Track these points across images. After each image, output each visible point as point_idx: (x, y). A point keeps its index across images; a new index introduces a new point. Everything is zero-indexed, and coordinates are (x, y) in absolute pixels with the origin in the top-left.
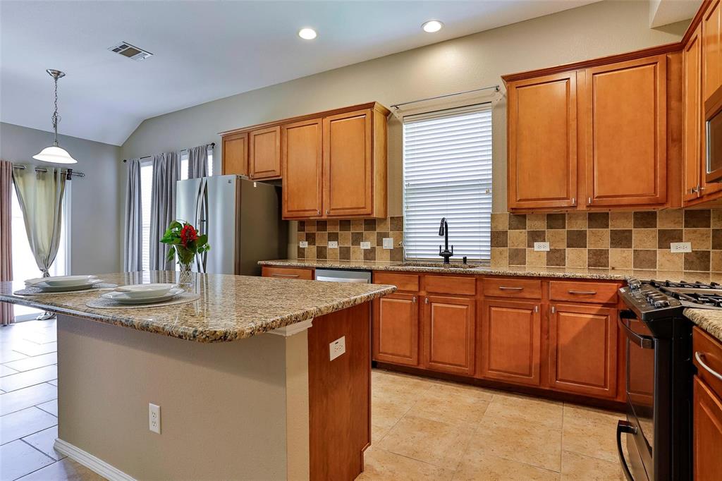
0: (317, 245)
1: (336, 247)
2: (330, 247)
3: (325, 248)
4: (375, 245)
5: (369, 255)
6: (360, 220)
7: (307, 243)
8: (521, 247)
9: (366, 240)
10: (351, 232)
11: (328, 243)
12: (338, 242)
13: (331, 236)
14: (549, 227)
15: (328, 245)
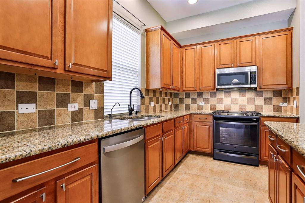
2: (20, 111)
3: (12, 114)
4: (82, 107)
5: (77, 116)
6: (67, 80)
8: (148, 105)
9: (74, 101)
10: (56, 92)
11: (17, 106)
12: (36, 105)
13: (23, 97)
14: (154, 96)
15: (17, 109)
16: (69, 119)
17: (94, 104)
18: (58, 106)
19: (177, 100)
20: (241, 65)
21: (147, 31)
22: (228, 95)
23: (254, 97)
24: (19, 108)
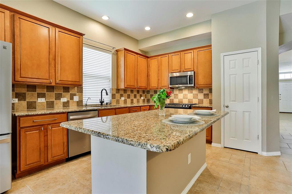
0: (27, 100)
1: (44, 101)
2: (39, 101)
3: (35, 102)
4: (69, 100)
5: (66, 104)
6: (60, 87)
7: (17, 99)
8: (119, 99)
9: (64, 97)
10: (55, 93)
11: (37, 99)
12: (45, 99)
13: (39, 95)
14: (124, 93)
15: (37, 100)
16: (62, 106)
17: (76, 98)
18: (56, 99)
19: (149, 96)
20: (185, 70)
21: (117, 51)
22: (181, 92)
23: (198, 93)
24: (38, 100)
